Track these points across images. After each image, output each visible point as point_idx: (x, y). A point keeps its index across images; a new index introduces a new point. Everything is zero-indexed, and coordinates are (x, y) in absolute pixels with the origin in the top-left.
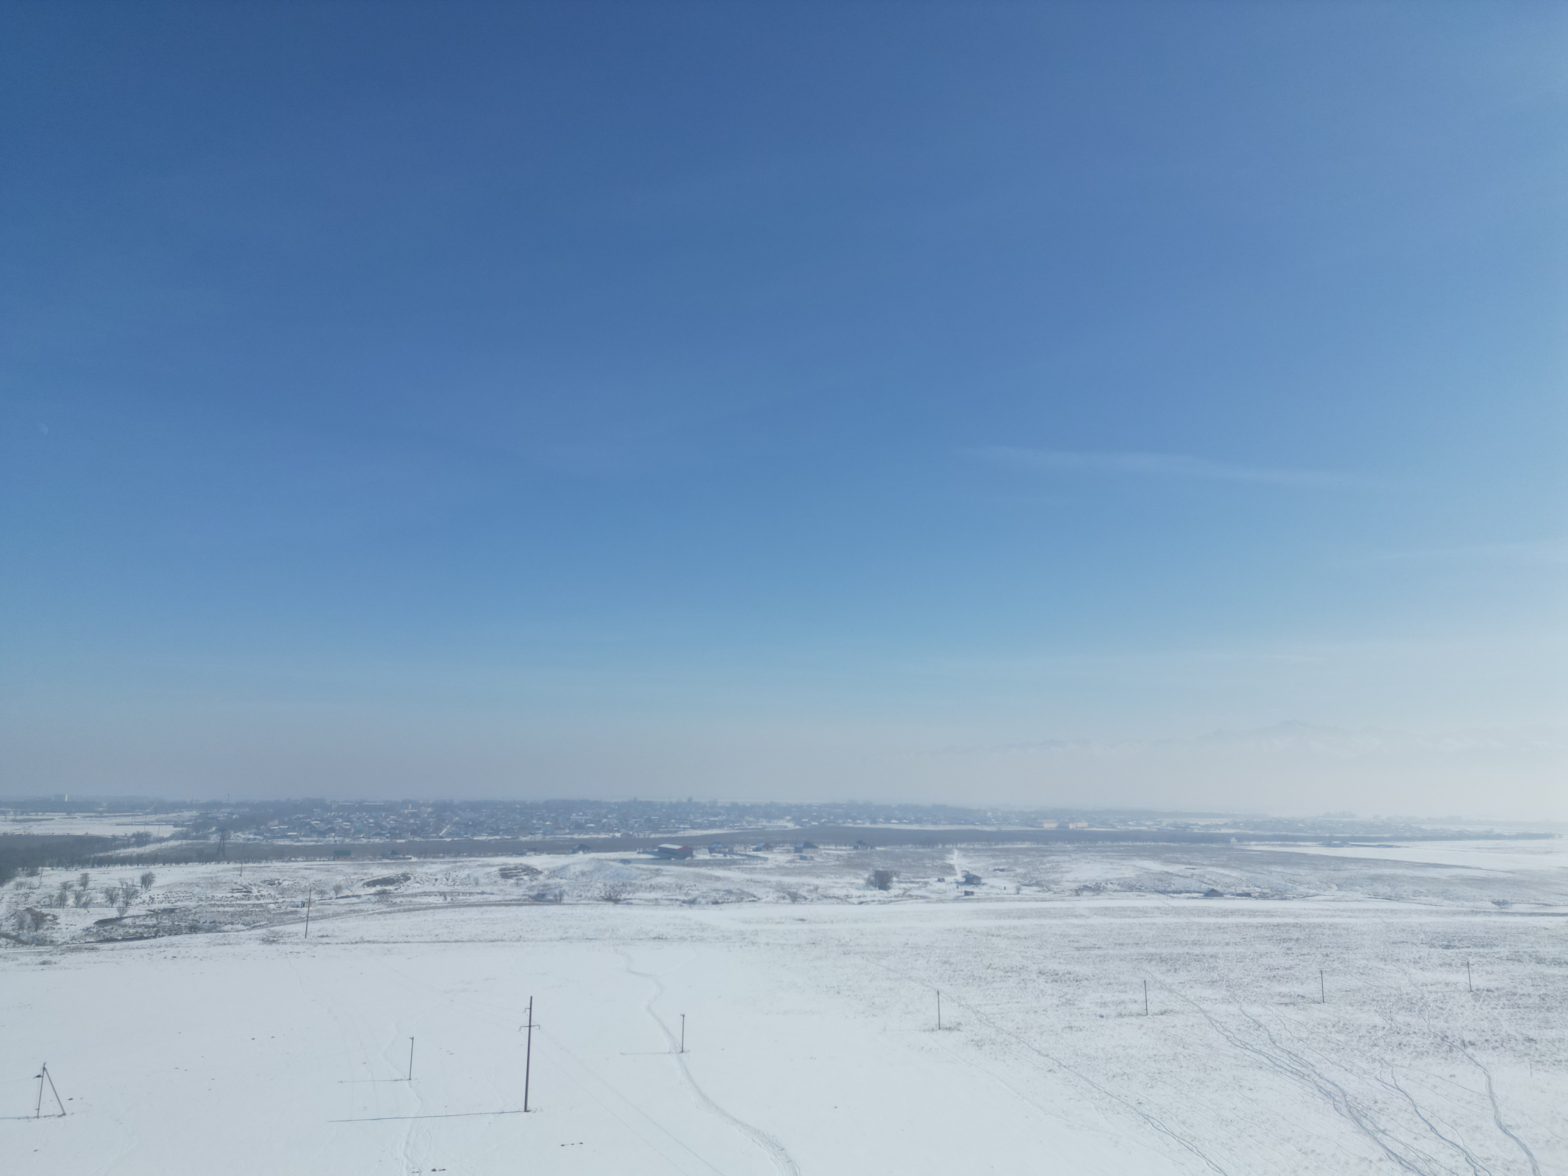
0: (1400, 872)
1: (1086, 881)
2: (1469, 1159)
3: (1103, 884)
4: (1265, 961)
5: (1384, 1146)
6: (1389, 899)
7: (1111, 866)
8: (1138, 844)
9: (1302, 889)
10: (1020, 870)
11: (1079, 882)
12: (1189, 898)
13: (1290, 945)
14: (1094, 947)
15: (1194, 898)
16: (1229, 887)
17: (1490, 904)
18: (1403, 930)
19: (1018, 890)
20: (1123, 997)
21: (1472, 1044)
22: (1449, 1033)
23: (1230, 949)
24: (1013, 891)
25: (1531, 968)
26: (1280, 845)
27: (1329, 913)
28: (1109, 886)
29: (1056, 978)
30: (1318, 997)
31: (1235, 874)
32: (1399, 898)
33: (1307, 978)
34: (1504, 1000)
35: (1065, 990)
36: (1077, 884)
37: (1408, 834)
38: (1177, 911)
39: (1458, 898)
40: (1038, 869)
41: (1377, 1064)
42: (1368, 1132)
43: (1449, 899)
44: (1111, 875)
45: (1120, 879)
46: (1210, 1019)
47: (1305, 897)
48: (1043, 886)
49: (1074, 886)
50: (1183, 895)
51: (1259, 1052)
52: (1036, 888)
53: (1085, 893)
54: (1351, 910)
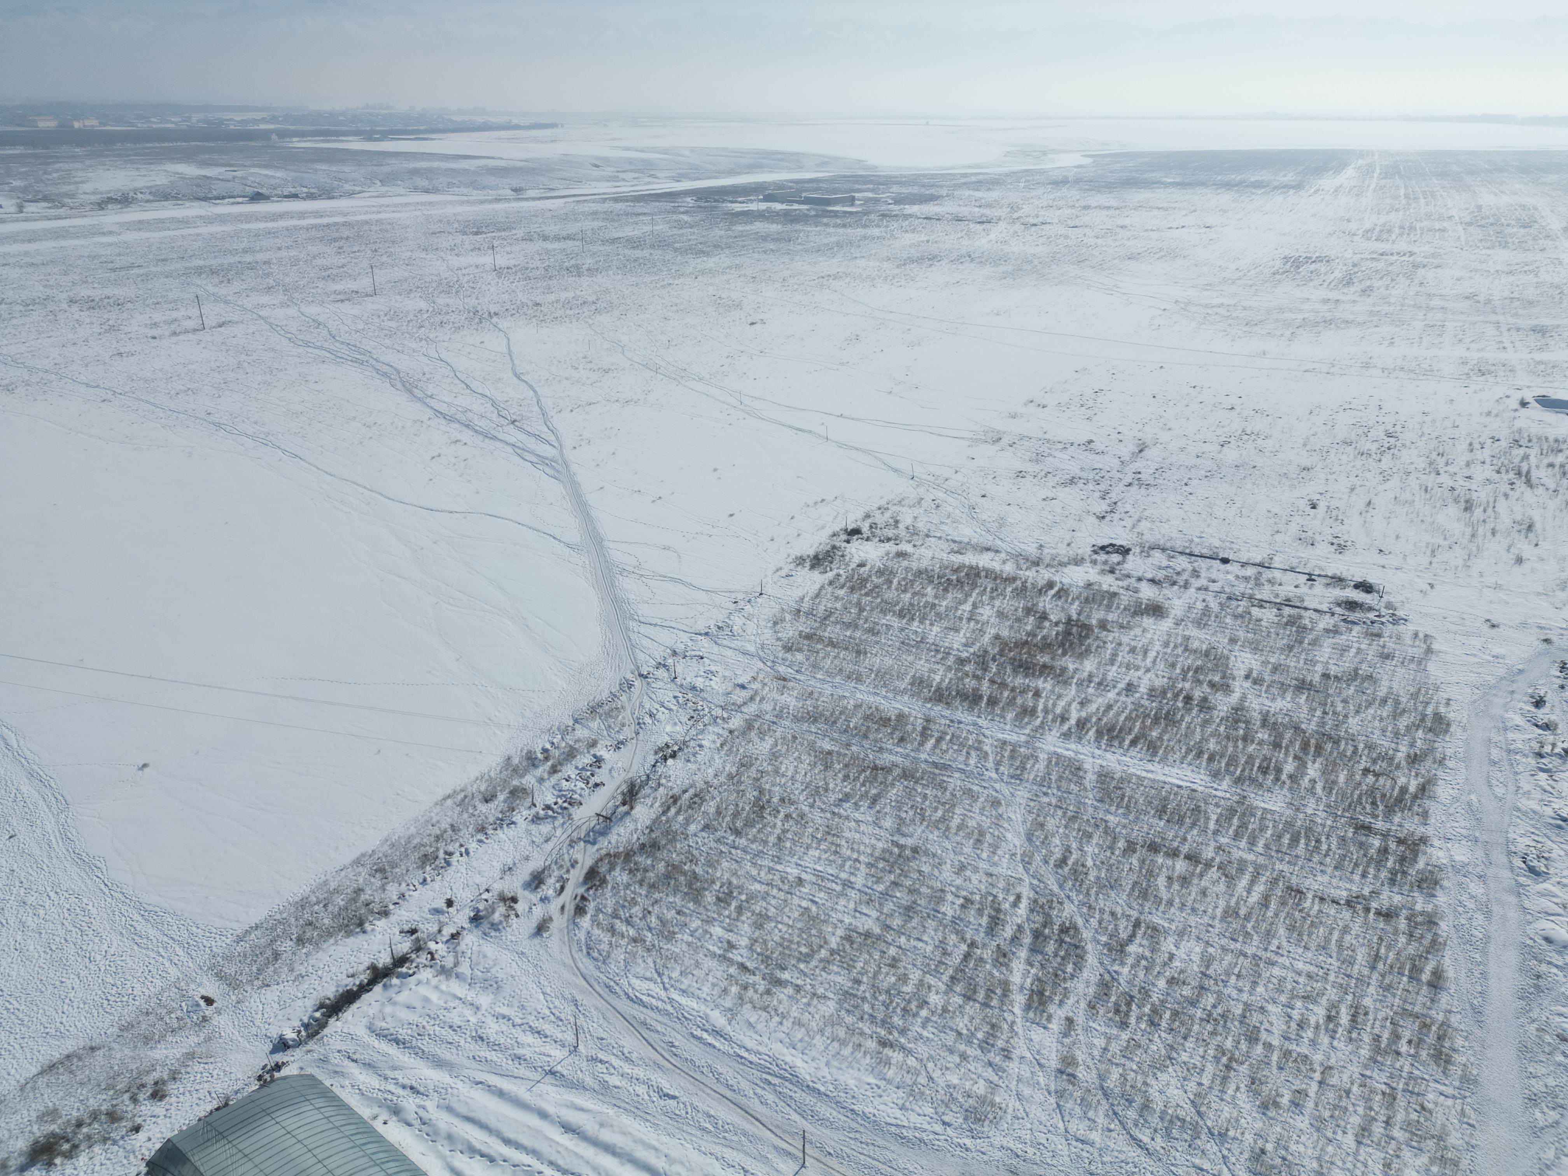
0: (435, 164)
1: (109, 192)
2: (494, 404)
3: (131, 194)
4: (319, 262)
5: (432, 408)
6: (427, 191)
7: (137, 173)
8: (167, 144)
9: (348, 187)
10: (16, 183)
11: (101, 193)
12: (233, 203)
13: (341, 244)
14: (132, 266)
15: (239, 203)
16: (275, 189)
17: (509, 192)
18: (441, 221)
19: (20, 208)
20: (175, 314)
21: (496, 314)
22: (479, 308)
23: (283, 253)
24: (13, 209)
25: (539, 245)
26: (323, 141)
27: (375, 209)
28: (139, 196)
29: (92, 304)
30: (370, 290)
31: (280, 174)
32: (436, 190)
33: (359, 274)
34: (519, 275)
35: (106, 316)
36: (99, 196)
37: (441, 126)
38: (222, 219)
39: (484, 188)
40: (42, 181)
41: (424, 342)
42: (419, 399)
43: (478, 189)
44: (140, 183)
45: (151, 187)
46: (270, 324)
47: (351, 194)
48: (53, 201)
49: (94, 198)
50: (227, 200)
51: (321, 348)
52: (45, 204)
53: (110, 206)
54: (395, 205)
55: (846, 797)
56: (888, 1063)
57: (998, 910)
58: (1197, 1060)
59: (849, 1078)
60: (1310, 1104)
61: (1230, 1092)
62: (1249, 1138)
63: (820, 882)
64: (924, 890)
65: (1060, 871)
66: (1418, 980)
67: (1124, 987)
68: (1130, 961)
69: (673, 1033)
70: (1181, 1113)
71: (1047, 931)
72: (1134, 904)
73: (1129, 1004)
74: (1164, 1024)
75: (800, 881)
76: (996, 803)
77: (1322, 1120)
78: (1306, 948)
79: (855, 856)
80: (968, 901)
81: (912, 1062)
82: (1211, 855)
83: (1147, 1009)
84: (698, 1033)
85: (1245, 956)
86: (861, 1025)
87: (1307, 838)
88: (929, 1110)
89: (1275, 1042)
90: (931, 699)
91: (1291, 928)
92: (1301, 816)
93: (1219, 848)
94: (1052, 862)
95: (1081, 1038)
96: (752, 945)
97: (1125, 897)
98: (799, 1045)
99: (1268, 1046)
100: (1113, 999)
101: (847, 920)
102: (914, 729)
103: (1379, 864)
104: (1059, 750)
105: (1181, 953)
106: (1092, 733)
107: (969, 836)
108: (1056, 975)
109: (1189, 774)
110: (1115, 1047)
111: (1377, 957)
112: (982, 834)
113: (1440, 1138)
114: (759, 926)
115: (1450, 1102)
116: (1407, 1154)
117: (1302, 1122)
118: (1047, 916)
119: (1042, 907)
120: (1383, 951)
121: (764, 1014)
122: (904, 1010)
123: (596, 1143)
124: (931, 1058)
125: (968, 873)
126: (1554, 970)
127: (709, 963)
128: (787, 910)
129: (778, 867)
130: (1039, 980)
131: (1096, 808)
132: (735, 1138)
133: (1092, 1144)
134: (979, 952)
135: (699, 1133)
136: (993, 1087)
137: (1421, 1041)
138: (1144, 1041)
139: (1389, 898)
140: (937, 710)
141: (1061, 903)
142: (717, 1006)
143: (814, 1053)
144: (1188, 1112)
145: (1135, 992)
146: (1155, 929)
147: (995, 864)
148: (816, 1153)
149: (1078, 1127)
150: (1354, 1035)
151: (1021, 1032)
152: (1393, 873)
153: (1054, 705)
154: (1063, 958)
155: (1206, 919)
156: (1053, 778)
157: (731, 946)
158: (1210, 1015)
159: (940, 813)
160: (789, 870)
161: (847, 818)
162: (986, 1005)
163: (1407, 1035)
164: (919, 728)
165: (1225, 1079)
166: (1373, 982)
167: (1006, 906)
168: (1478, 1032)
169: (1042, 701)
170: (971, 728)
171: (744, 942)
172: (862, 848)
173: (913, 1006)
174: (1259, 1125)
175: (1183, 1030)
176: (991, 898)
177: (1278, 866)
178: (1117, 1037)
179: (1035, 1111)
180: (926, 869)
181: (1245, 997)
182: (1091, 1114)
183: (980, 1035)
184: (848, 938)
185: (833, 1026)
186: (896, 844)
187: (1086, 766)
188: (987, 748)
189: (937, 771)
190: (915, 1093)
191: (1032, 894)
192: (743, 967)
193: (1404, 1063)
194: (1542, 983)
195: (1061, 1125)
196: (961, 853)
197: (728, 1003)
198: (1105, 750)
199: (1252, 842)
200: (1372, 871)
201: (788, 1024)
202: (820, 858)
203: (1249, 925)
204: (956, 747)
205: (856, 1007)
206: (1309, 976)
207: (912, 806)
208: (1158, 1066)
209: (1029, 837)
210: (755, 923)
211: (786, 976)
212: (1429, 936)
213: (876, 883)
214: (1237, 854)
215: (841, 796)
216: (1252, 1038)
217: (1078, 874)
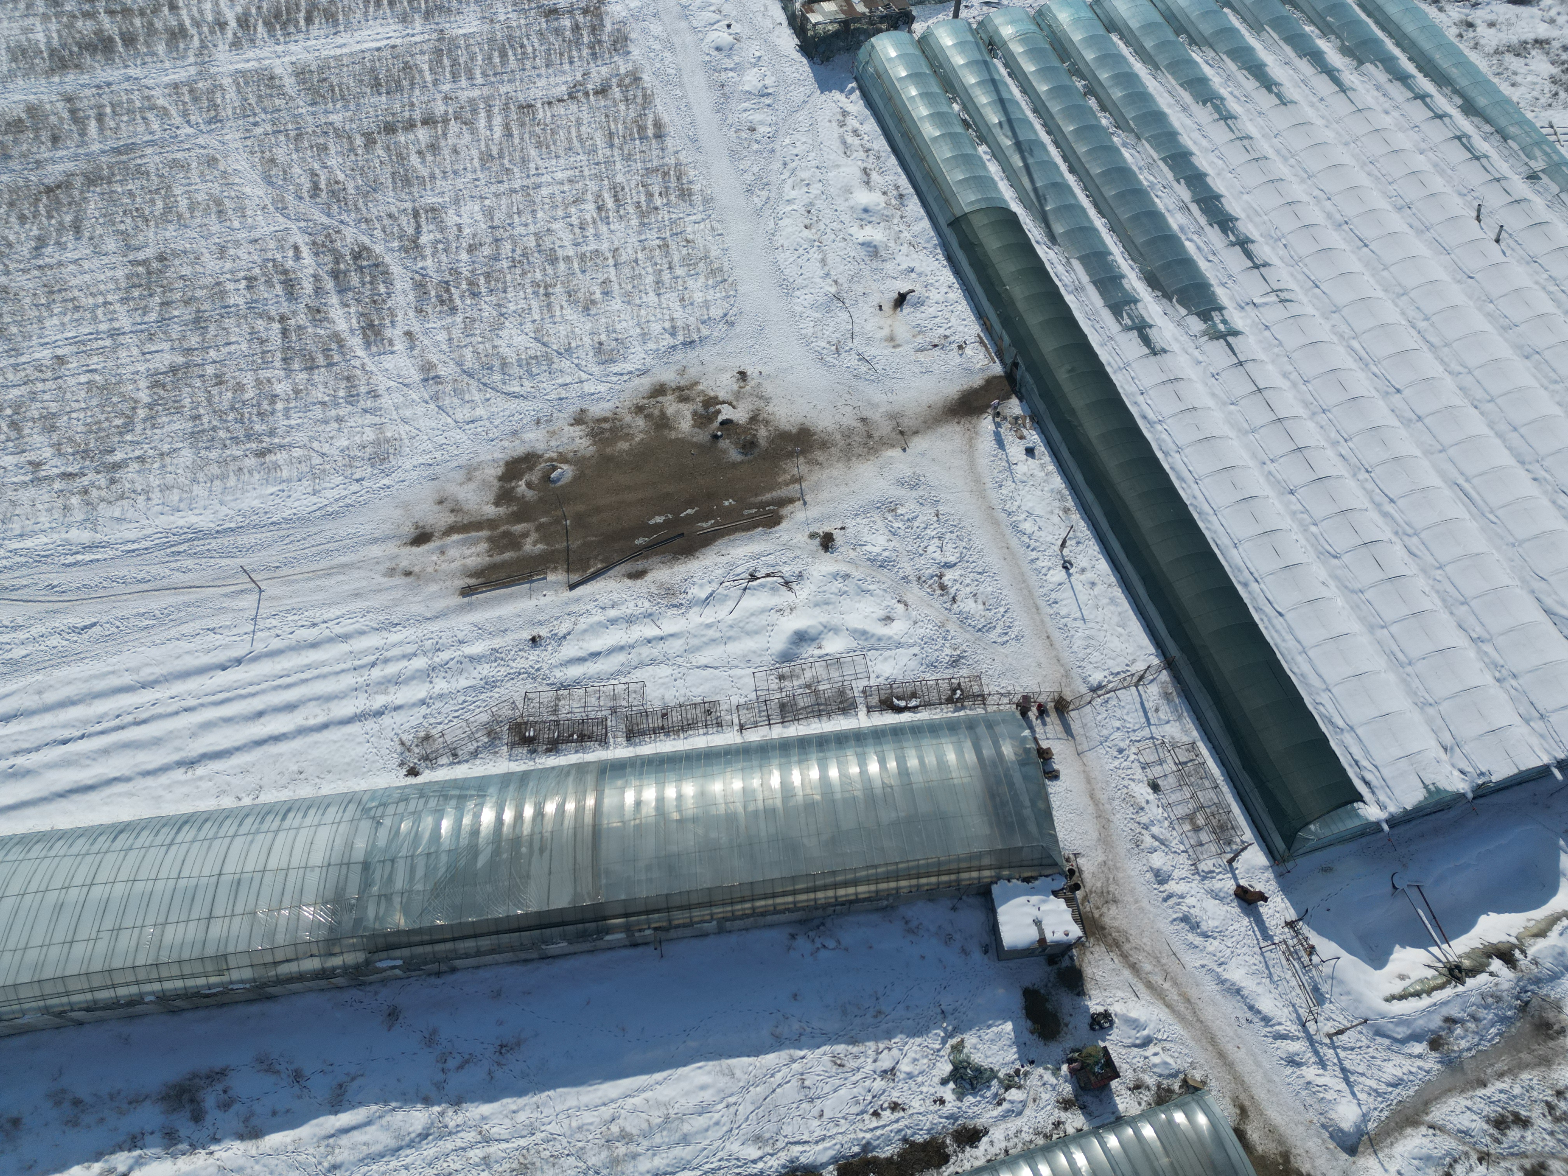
55: (41, 243)
56: (277, 467)
57: (285, 272)
58: (522, 304)
59: (251, 500)
60: (616, 287)
61: (558, 313)
62: (587, 340)
63: (82, 348)
64: (198, 293)
65: (318, 200)
66: (647, 138)
67: (436, 277)
68: (428, 251)
69: (43, 577)
70: (531, 353)
71: (342, 266)
72: (403, 196)
73: (447, 290)
74: (483, 290)
75: (60, 360)
76: (212, 162)
77: (628, 294)
78: (557, 157)
79: (101, 300)
80: (251, 281)
81: (297, 452)
82: (442, 108)
83: (464, 286)
84: (70, 559)
85: (516, 192)
86: (228, 452)
87: (512, 46)
88: (339, 480)
89: (571, 253)
90: (52, 70)
91: (539, 145)
92: (497, 26)
93: (446, 98)
94: (305, 195)
95: (426, 342)
96: (59, 450)
97: (391, 194)
98: (182, 505)
99: (567, 259)
100: (433, 293)
101: (142, 367)
102: (61, 119)
103: (578, 42)
104: (239, 66)
105: (465, 220)
106: (260, 28)
107: (207, 211)
108: (375, 302)
109: (380, 30)
110: (456, 333)
111: (611, 133)
112: (218, 203)
113: (706, 257)
114: (53, 428)
115: (702, 225)
116: (690, 283)
117: (616, 304)
118: (334, 251)
119: (324, 246)
120: (613, 126)
121: (125, 502)
122: (259, 414)
123: (48, 709)
124: (311, 439)
125: (232, 252)
126: (731, 74)
127: (25, 495)
128: (68, 396)
129: (23, 359)
130: (362, 315)
131: (313, 114)
132: (183, 614)
133: (480, 419)
134: (292, 322)
135: (143, 634)
136: (379, 427)
137: (667, 188)
138: (475, 314)
139: (599, 73)
140: (71, 80)
141: (339, 232)
142: (69, 526)
143: (202, 503)
144: (536, 349)
145: (447, 277)
146: (433, 210)
147: (252, 228)
148: (266, 575)
149: (464, 413)
150: (622, 212)
151: (374, 369)
152: (591, 46)
153: (201, 12)
154: (371, 283)
155: (470, 176)
156: (253, 101)
157: (36, 465)
158: (513, 260)
159: (160, 204)
160: (37, 356)
161: (60, 264)
162: (330, 365)
163: (656, 189)
164: (66, 115)
165: (549, 305)
166: (617, 158)
167: (290, 264)
168: (701, 158)
169: (184, 12)
170: (126, 85)
171: (48, 453)
172: (102, 287)
173: (265, 406)
174: (589, 325)
175: (500, 286)
176: (270, 264)
177: (503, 90)
178: (454, 324)
179: (425, 423)
180: (186, 271)
181: (532, 228)
182: (467, 397)
183: (342, 393)
184: (155, 385)
185: (202, 469)
186: (135, 263)
187: (278, 71)
188: (161, 102)
189: (124, 158)
190: (316, 475)
191: (307, 238)
192: (66, 476)
193: (663, 214)
194: (726, 90)
195: (449, 420)
196: (212, 235)
197: (79, 516)
198: (286, 43)
199: (471, 78)
200: (575, 54)
201: (156, 496)
202: (63, 324)
203: (506, 161)
204: (125, 118)
205: (213, 439)
206: (570, 181)
207: (125, 212)
208: (496, 327)
209: (268, 180)
210: (43, 429)
211: (119, 456)
212: (640, 94)
213: (144, 314)
214: (464, 96)
215: (33, 244)
216: (553, 260)
217: (337, 194)
